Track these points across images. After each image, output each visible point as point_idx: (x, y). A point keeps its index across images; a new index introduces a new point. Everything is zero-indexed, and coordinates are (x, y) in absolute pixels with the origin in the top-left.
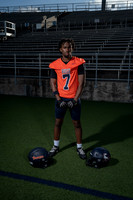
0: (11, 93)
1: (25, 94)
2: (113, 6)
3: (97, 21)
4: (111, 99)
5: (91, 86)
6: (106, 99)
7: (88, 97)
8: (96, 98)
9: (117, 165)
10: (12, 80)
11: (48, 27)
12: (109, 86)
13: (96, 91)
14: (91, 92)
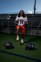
2: (37, 13)
3: (33, 16)
4: (36, 35)
7: (29, 34)
8: (31, 34)
9: (37, 50)
10: (7, 29)
12: (36, 31)
13: (31, 32)
14: (30, 32)
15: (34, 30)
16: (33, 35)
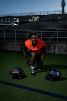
0: (13, 50)
1: (20, 50)
3: (59, 18)
4: (65, 53)
5: (54, 46)
6: (63, 53)
7: (52, 52)
8: (57, 52)
10: (14, 43)
11: (34, 21)
12: (64, 46)
13: (57, 48)
14: (54, 49)
15: (61, 45)
16: (60, 53)
